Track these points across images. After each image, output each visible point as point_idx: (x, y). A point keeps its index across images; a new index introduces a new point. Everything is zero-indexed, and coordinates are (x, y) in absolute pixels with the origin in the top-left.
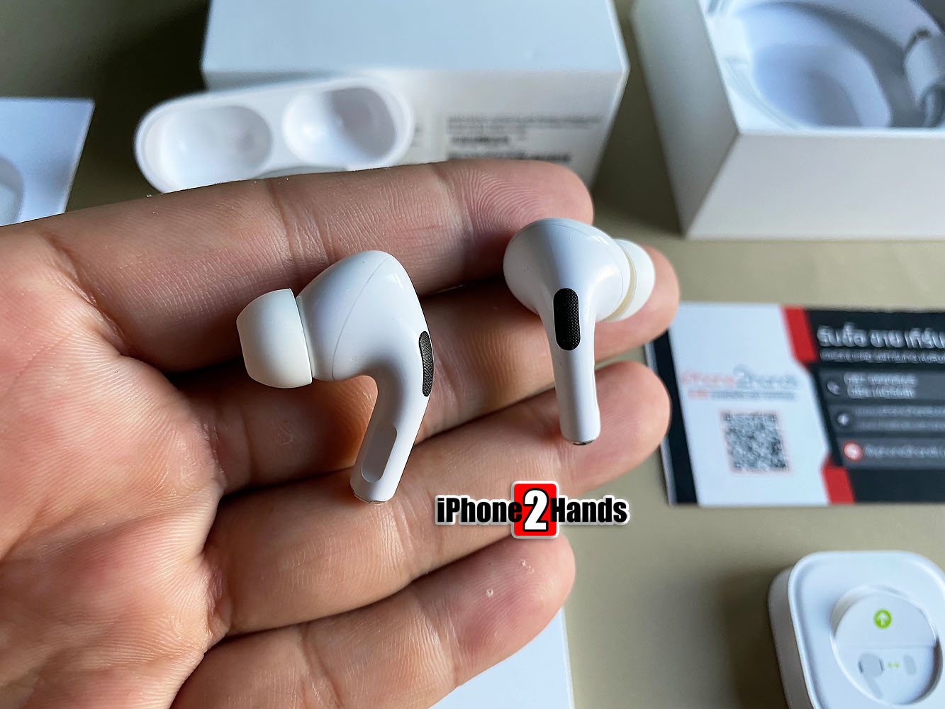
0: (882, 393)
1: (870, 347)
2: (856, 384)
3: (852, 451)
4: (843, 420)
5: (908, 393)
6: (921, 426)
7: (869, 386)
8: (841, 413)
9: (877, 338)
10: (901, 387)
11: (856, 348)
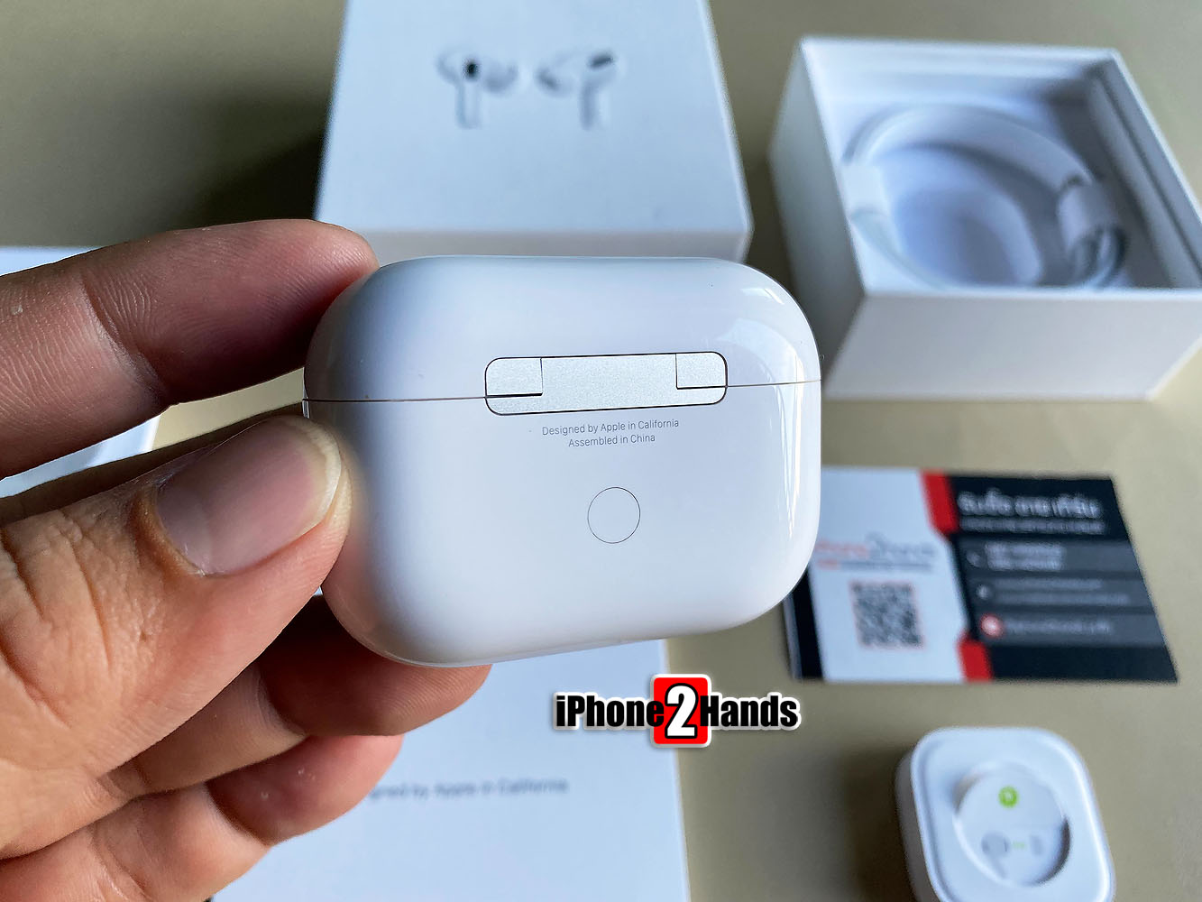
0: (1026, 564)
1: (1016, 516)
2: (999, 554)
3: (991, 626)
4: (983, 592)
5: (1054, 564)
6: (1067, 600)
7: (1013, 556)
8: (981, 584)
9: (1023, 506)
10: (1045, 558)
11: (999, 516)
